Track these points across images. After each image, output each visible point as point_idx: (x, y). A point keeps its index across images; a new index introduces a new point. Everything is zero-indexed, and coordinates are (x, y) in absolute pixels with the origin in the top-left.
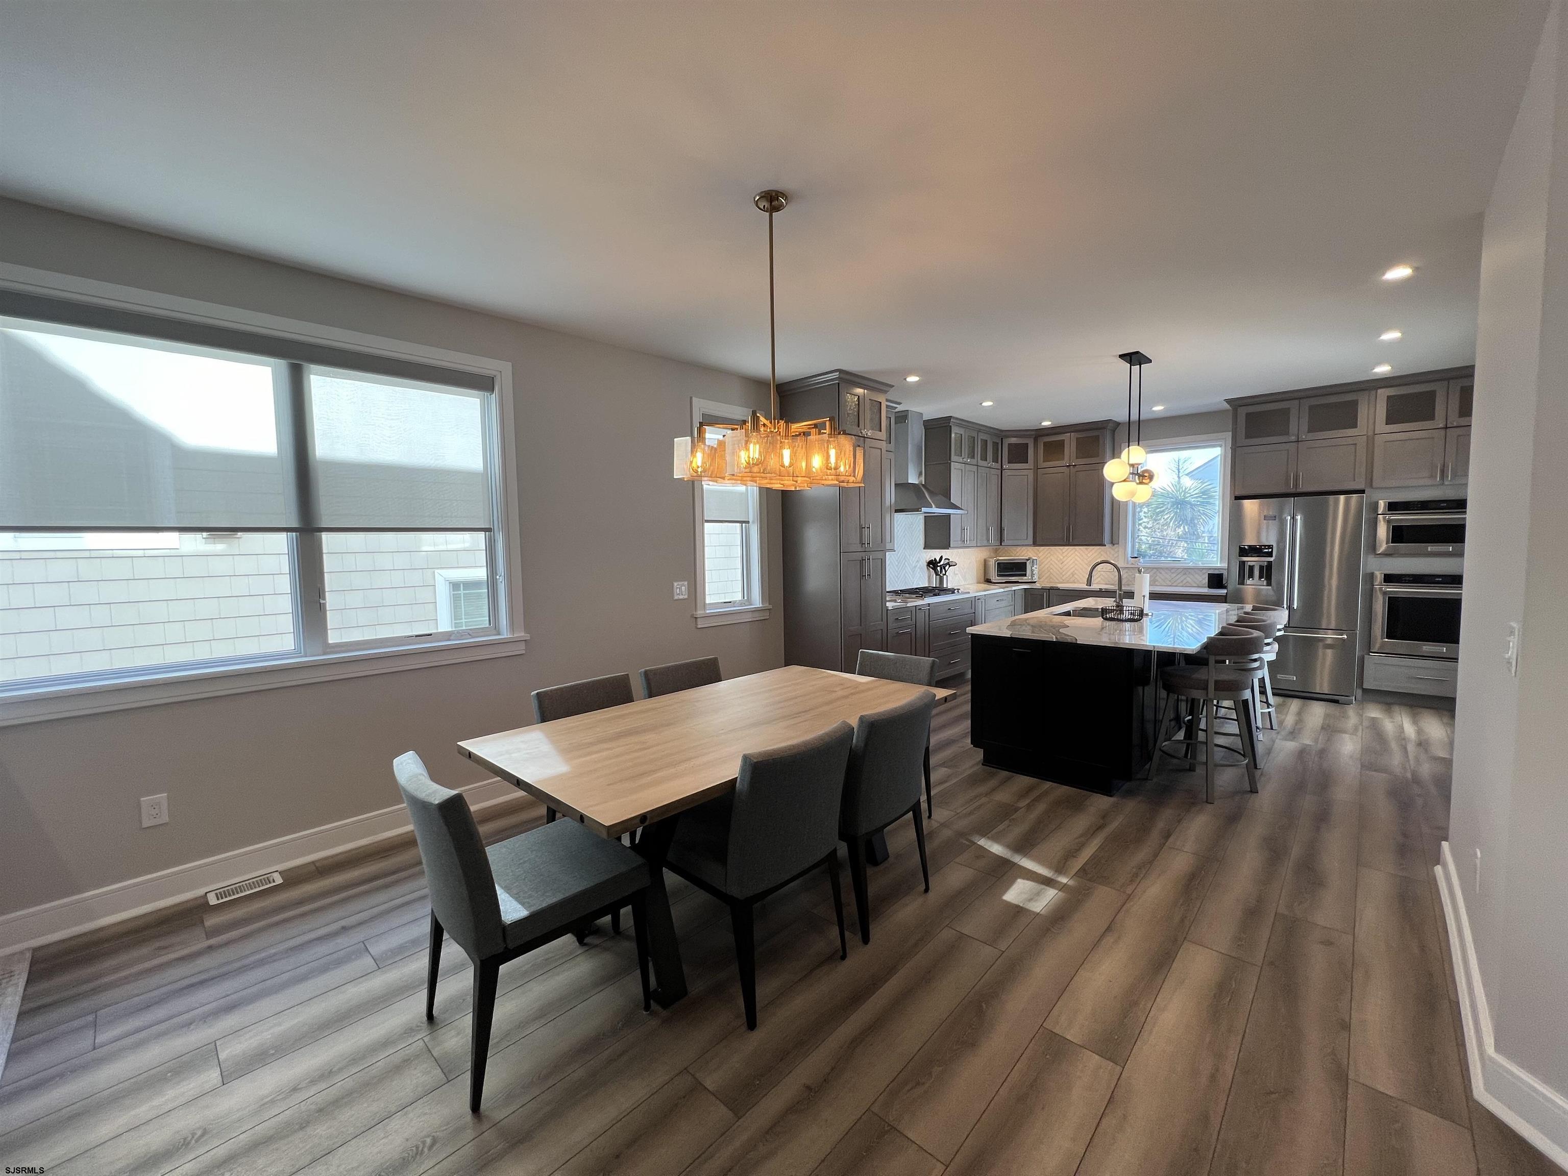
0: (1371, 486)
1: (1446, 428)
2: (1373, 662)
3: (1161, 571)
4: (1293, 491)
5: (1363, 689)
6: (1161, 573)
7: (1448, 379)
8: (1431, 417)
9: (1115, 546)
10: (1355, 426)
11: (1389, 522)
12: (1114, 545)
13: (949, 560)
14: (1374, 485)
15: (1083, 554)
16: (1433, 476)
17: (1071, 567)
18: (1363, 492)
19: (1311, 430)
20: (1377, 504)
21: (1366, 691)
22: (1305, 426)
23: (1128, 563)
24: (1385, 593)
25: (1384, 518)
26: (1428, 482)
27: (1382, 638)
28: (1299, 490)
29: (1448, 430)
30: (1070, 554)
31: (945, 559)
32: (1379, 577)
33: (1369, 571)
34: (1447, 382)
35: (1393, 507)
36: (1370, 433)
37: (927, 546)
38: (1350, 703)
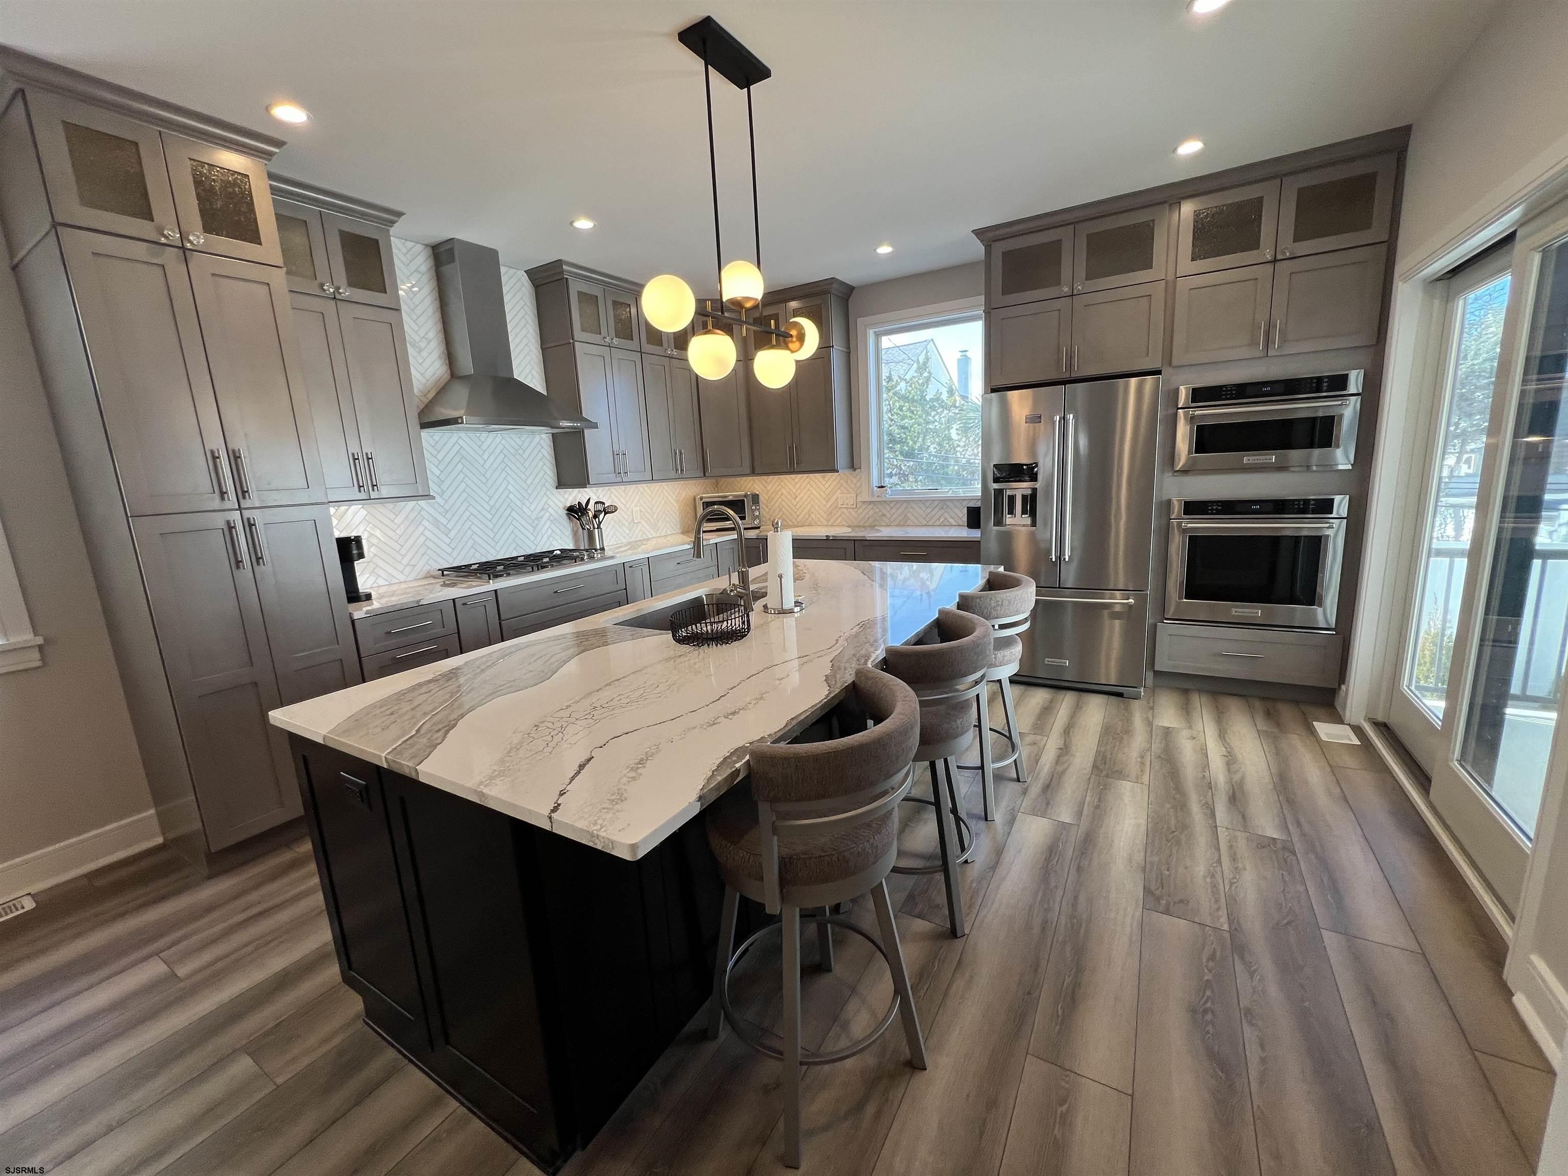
0: (1170, 364)
1: (1275, 261)
2: (1168, 632)
3: (913, 505)
4: (1066, 376)
5: (1155, 671)
6: (912, 508)
7: (1280, 176)
8: (1254, 244)
9: (858, 471)
10: (1148, 265)
11: (1192, 419)
12: (855, 470)
13: (603, 503)
14: (1175, 362)
15: (820, 484)
16: (1254, 343)
17: (806, 503)
18: (1159, 372)
19: (1091, 276)
20: (1176, 392)
21: (1158, 674)
22: (1081, 272)
23: (873, 496)
24: (1185, 531)
25: (1186, 415)
26: (1245, 352)
27: (1180, 598)
28: (1074, 375)
29: (1278, 265)
30: (804, 485)
31: (596, 503)
32: (1177, 508)
33: (1165, 498)
34: (1279, 181)
35: (1200, 395)
36: (1171, 277)
37: (561, 484)
38: (1137, 697)
